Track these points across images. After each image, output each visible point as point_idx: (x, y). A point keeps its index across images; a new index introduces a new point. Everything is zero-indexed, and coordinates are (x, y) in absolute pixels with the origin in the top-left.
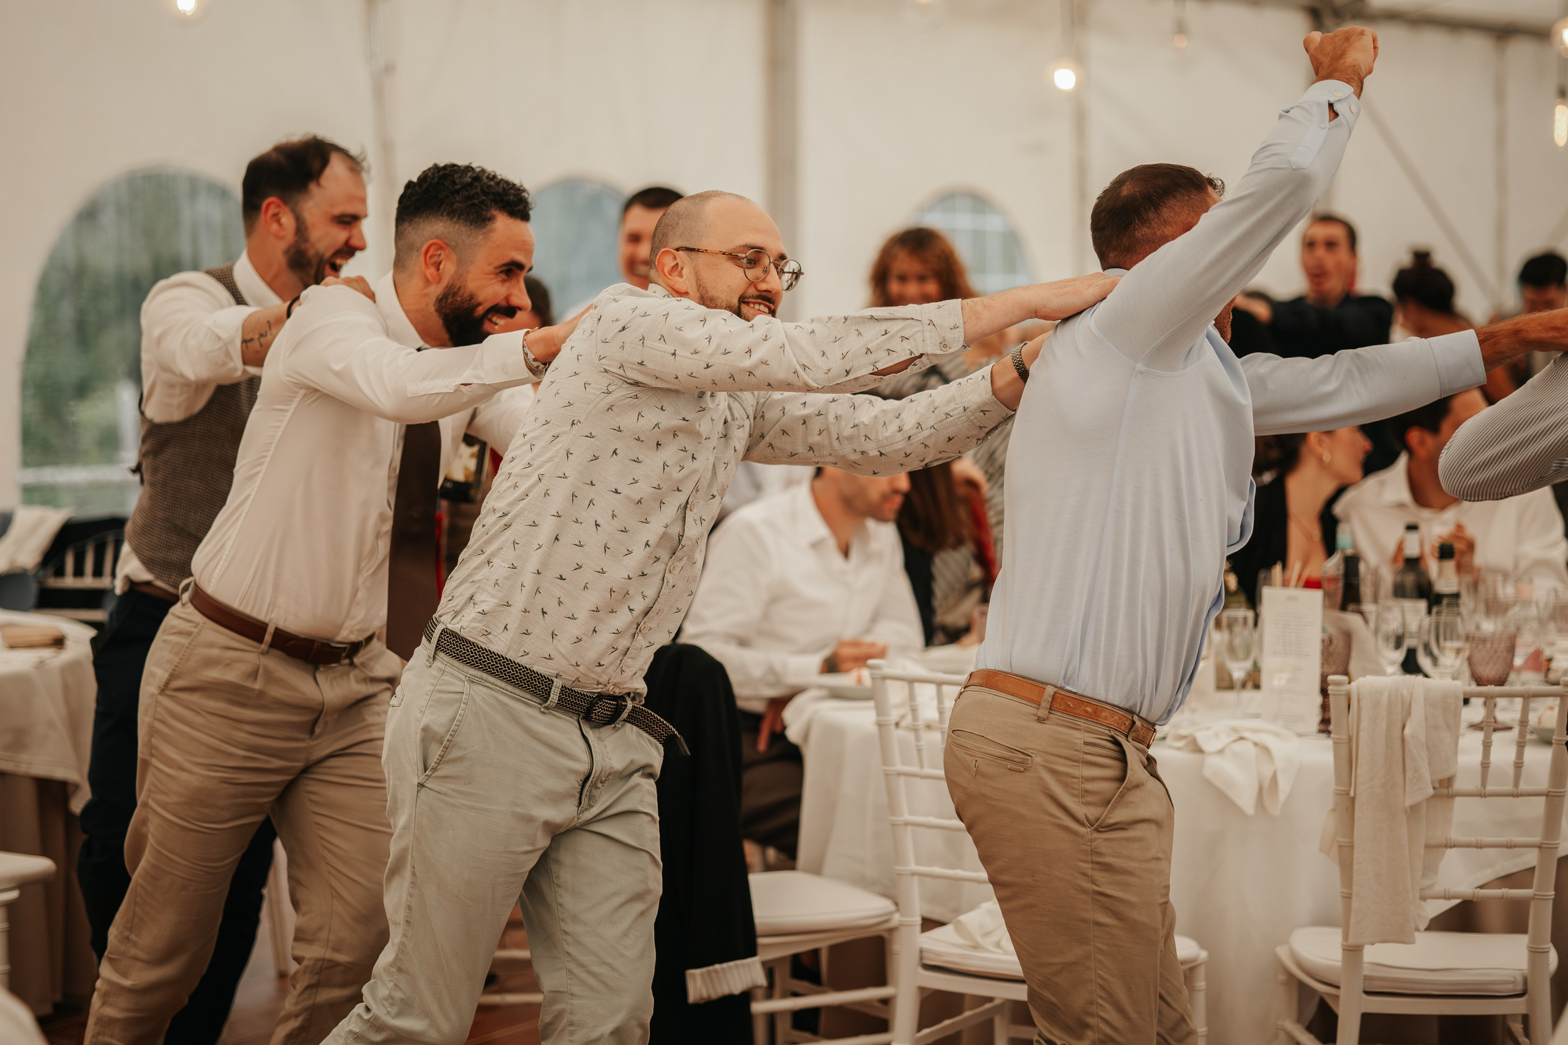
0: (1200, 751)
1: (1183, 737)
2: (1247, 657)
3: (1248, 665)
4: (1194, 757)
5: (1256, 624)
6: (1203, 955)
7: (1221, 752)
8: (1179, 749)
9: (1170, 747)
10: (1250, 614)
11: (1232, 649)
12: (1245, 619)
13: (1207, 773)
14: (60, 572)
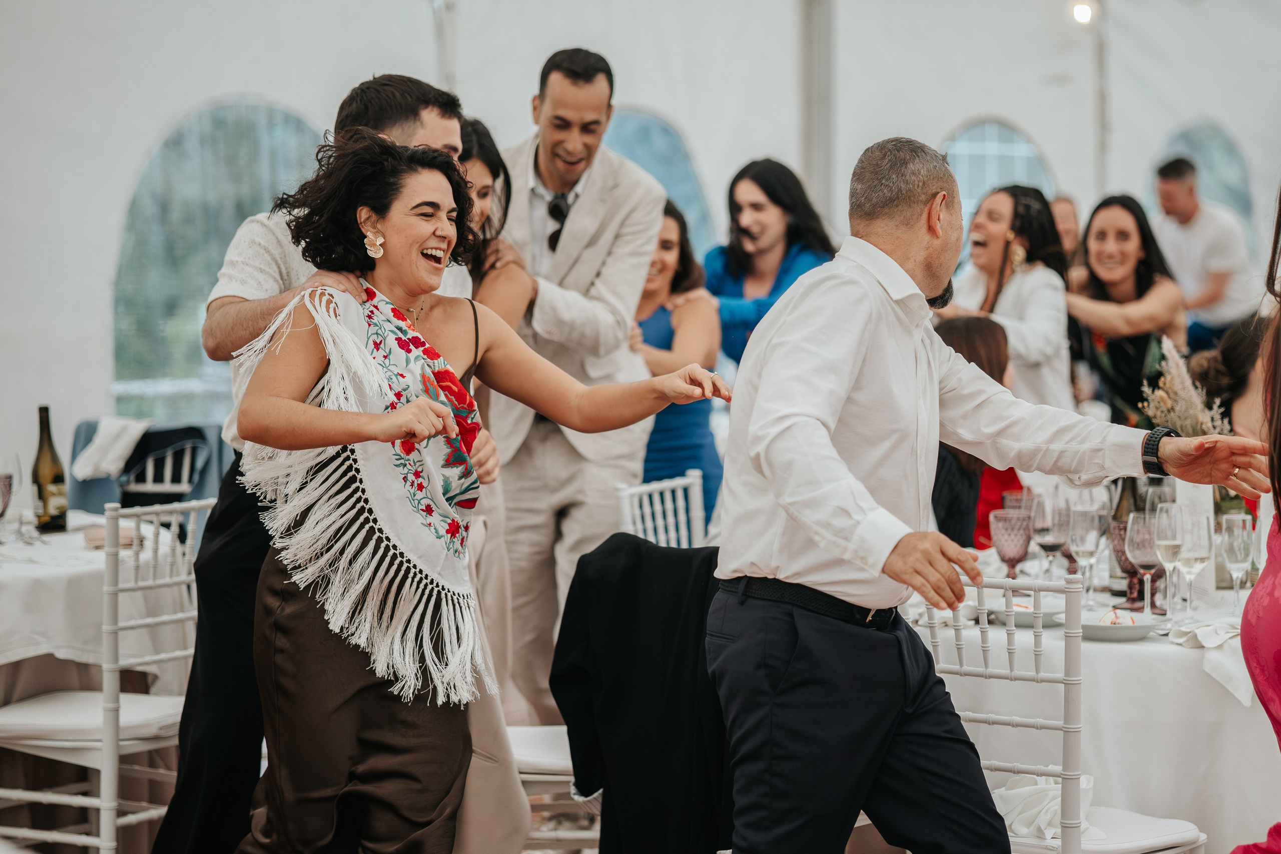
0: (1203, 647)
1: (1186, 633)
2: (1244, 560)
3: (1247, 565)
4: (1197, 652)
5: (1254, 528)
6: (1203, 837)
7: (1220, 647)
8: (1180, 645)
9: (1173, 643)
10: (1249, 518)
11: (1231, 551)
12: (1244, 521)
13: (1207, 668)
14: (141, 478)
